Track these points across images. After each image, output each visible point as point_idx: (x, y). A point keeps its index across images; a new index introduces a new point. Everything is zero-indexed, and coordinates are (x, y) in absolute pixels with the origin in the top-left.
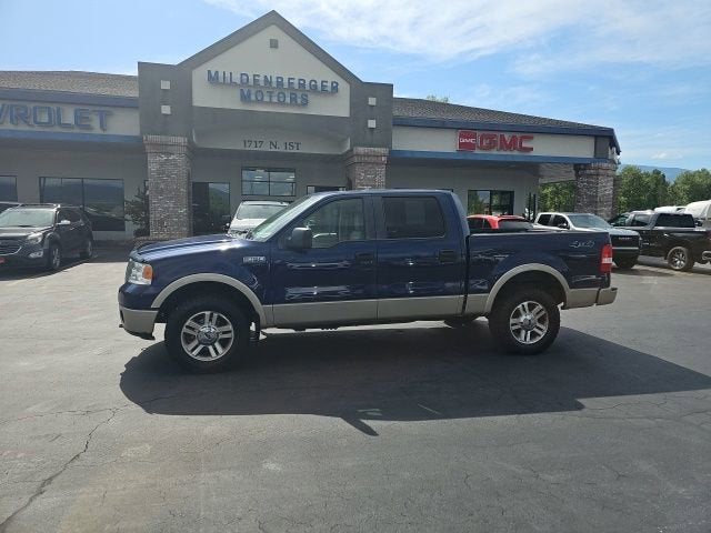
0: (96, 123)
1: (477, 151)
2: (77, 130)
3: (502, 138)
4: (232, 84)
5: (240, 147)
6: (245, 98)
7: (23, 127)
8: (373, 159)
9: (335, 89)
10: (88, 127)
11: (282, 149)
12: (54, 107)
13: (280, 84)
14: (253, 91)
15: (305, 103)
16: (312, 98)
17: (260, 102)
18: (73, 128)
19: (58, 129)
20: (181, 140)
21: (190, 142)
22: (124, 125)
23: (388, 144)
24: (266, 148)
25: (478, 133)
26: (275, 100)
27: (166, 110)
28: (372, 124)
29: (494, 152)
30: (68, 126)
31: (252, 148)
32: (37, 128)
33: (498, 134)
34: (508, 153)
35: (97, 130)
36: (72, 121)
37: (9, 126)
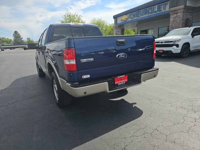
0: (163, 9)
2: (158, 12)
7: (147, 15)
10: (160, 11)
12: (153, 7)
18: (157, 12)
19: (154, 13)
20: (182, 7)
30: (156, 12)
32: (150, 15)
35: (163, 11)
36: (156, 10)
37: (144, 16)
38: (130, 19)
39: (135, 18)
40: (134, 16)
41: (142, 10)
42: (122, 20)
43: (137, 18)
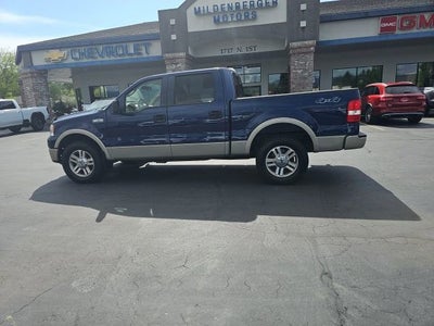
0: (144, 51)
1: (398, 32)
2: (135, 57)
3: (423, 17)
4: (209, 13)
5: (219, 54)
6: (216, 21)
7: (112, 58)
8: (305, 50)
9: (275, 3)
10: (140, 54)
11: (244, 52)
12: (124, 44)
13: (238, 7)
14: (221, 16)
15: (255, 18)
16: (259, 13)
17: (226, 22)
18: (133, 55)
19: (127, 57)
21: (187, 55)
22: (156, 50)
23: (315, 37)
24: (235, 52)
25: (398, 17)
26: (235, 19)
27: (174, 37)
28: (303, 24)
29: (415, 30)
30: (131, 54)
31: (227, 54)
32: (119, 58)
33: (418, 15)
34: (428, 29)
35: (145, 55)
36: (132, 51)
37: (106, 58)
38: (71, 61)
39: (85, 60)
40: (82, 54)
41: (101, 47)
42: (48, 60)
43: (90, 60)
